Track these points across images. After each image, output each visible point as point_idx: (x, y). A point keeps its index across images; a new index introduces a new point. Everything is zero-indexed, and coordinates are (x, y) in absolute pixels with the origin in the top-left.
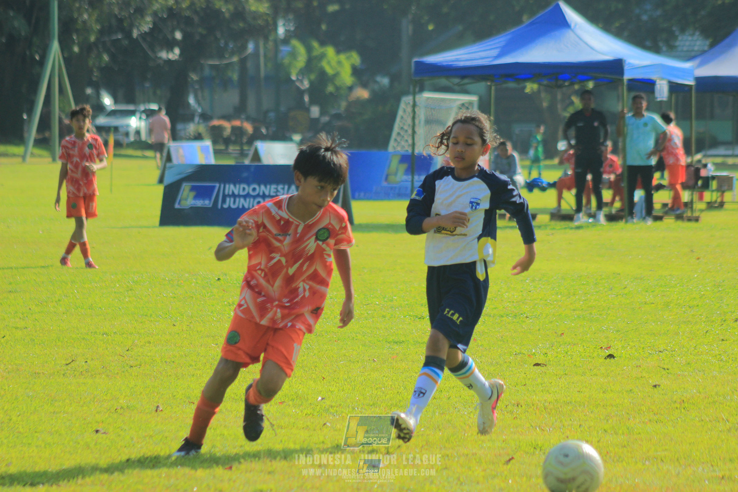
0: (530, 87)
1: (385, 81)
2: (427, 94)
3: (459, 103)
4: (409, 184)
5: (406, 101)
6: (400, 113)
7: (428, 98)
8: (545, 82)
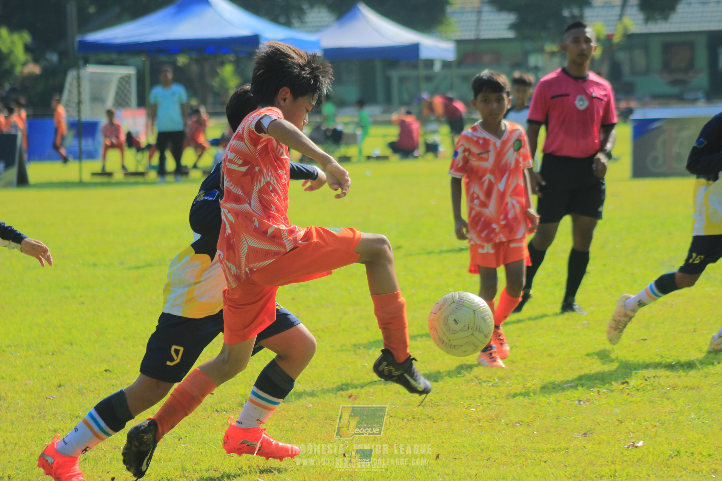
0: (182, 60)
1: (54, 58)
2: (91, 69)
3: (119, 76)
4: (77, 149)
5: (71, 75)
6: (67, 86)
7: (92, 73)
8: (194, 56)
